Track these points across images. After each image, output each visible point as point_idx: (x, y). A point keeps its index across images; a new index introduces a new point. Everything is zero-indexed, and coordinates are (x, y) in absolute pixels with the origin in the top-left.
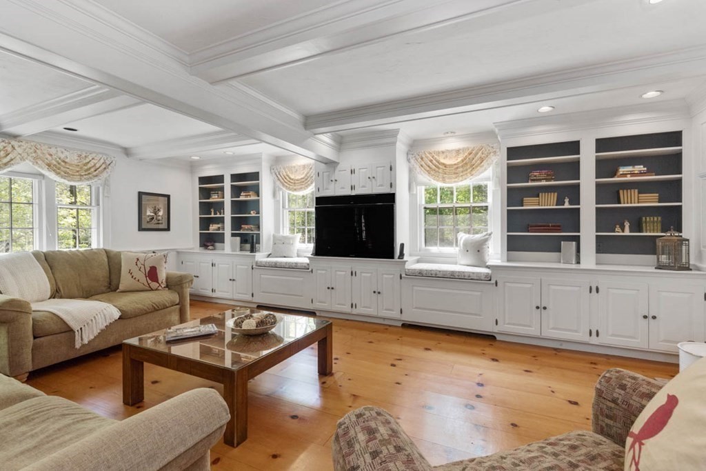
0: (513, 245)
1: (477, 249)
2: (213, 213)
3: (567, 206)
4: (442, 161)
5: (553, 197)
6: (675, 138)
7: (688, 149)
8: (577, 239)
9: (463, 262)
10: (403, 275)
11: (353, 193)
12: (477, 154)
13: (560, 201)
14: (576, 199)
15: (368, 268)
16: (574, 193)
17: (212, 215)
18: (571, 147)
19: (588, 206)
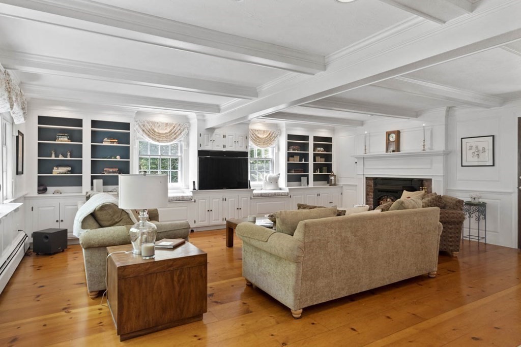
0: (290, 179)
1: (275, 181)
2: (53, 155)
3: (303, 162)
4: (258, 135)
5: (298, 158)
7: (334, 144)
8: (307, 176)
9: (269, 188)
10: (252, 197)
11: (224, 150)
12: (272, 135)
13: (301, 160)
14: (307, 160)
15: (232, 195)
16: (306, 156)
17: (53, 158)
18: (306, 138)
19: (311, 162)
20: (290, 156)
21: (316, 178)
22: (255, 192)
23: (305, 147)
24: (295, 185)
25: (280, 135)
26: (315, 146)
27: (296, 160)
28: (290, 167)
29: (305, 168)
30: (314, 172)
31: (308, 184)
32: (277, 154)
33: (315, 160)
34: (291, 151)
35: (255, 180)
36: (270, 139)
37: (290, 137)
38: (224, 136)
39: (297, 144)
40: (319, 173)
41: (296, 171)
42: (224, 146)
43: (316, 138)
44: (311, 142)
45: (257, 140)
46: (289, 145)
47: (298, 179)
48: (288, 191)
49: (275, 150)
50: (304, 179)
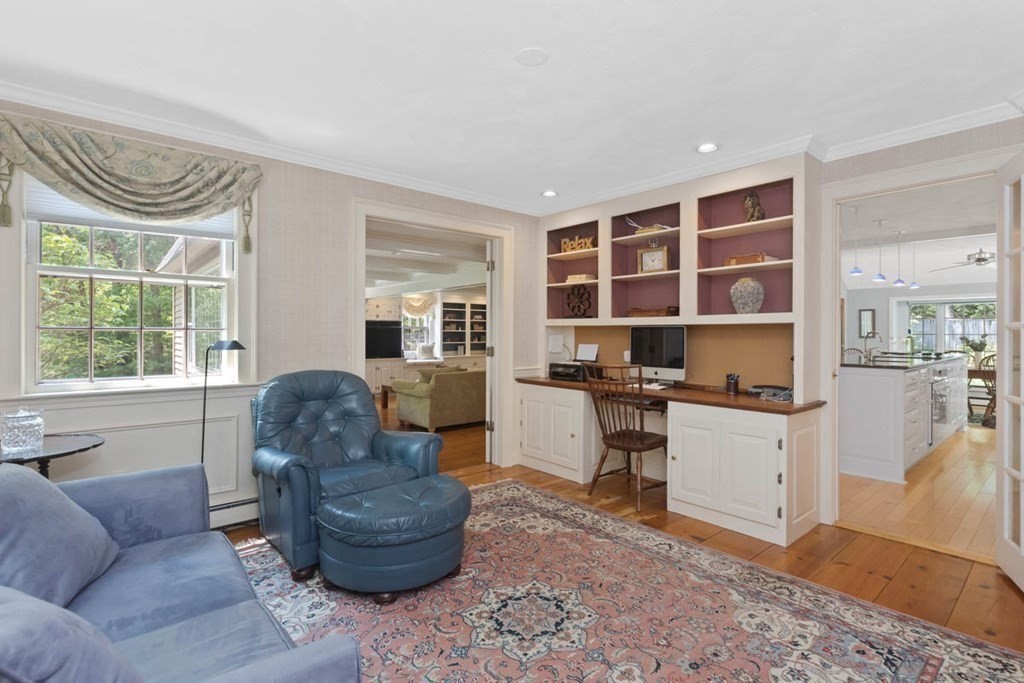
0: (445, 348)
1: (429, 350)
3: (460, 331)
4: (412, 304)
5: (455, 326)
8: (464, 345)
9: (422, 358)
11: (378, 319)
12: (427, 303)
14: (464, 328)
16: (463, 325)
18: (463, 306)
19: (468, 331)
20: (445, 324)
21: (474, 347)
22: (408, 361)
23: (462, 315)
24: (451, 354)
25: (436, 303)
26: (473, 314)
27: (452, 329)
28: (446, 336)
29: (462, 337)
30: (472, 340)
31: (465, 353)
32: (433, 322)
33: (472, 328)
34: (447, 320)
35: (409, 350)
36: (425, 307)
37: (445, 305)
38: (378, 306)
39: (453, 313)
40: (476, 342)
41: (452, 340)
42: (378, 316)
43: (473, 306)
44: (468, 310)
45: (411, 308)
46: (445, 314)
47: (455, 348)
48: (442, 360)
49: (431, 319)
50: (460, 348)
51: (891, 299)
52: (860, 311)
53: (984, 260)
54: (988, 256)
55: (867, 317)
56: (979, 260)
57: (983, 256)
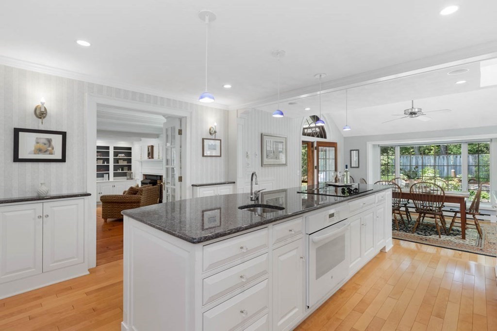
0: (98, 176)
3: (106, 164)
5: (102, 161)
6: (130, 149)
7: (133, 151)
8: (108, 173)
13: (104, 163)
14: (108, 162)
16: (108, 160)
18: (108, 148)
19: (111, 164)
20: (98, 160)
21: (115, 175)
23: (108, 154)
24: (100, 180)
26: (116, 154)
27: (101, 163)
28: (98, 168)
29: (107, 168)
30: (115, 170)
31: (109, 179)
33: (114, 162)
34: (99, 157)
37: (98, 147)
39: (103, 152)
40: (120, 171)
41: (102, 171)
43: (115, 148)
44: (111, 151)
46: (98, 153)
47: (102, 176)
50: (106, 176)
51: (368, 143)
52: (351, 150)
53: (415, 113)
54: (416, 110)
55: (354, 153)
56: (412, 113)
57: (414, 111)
